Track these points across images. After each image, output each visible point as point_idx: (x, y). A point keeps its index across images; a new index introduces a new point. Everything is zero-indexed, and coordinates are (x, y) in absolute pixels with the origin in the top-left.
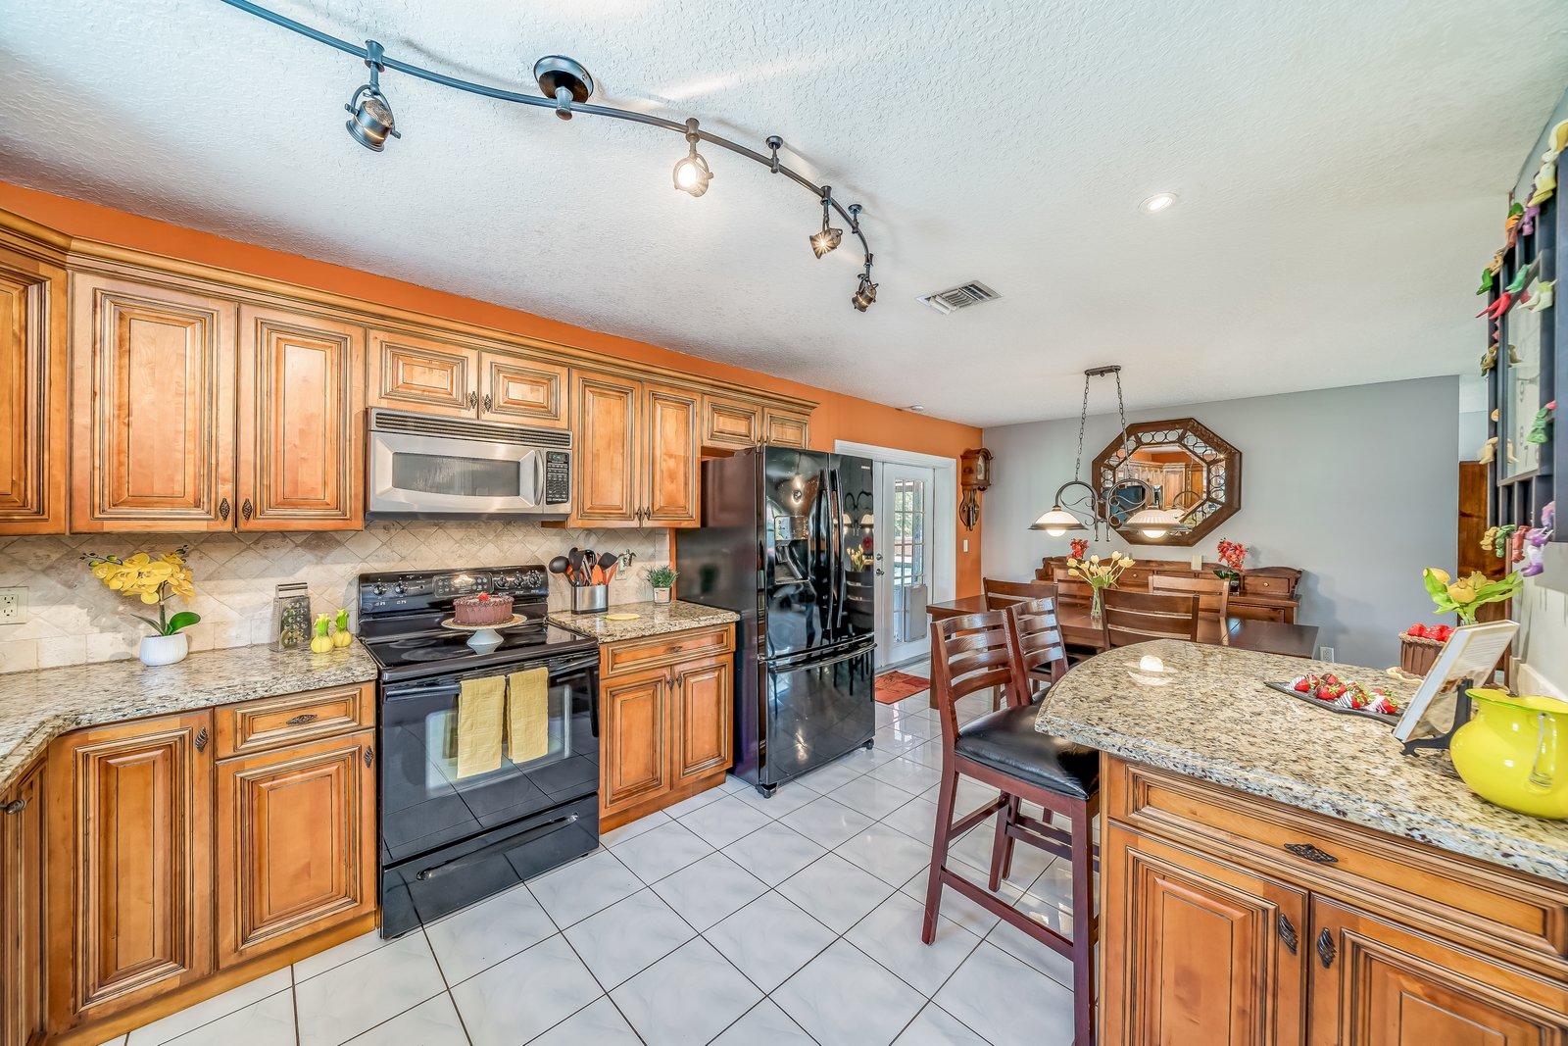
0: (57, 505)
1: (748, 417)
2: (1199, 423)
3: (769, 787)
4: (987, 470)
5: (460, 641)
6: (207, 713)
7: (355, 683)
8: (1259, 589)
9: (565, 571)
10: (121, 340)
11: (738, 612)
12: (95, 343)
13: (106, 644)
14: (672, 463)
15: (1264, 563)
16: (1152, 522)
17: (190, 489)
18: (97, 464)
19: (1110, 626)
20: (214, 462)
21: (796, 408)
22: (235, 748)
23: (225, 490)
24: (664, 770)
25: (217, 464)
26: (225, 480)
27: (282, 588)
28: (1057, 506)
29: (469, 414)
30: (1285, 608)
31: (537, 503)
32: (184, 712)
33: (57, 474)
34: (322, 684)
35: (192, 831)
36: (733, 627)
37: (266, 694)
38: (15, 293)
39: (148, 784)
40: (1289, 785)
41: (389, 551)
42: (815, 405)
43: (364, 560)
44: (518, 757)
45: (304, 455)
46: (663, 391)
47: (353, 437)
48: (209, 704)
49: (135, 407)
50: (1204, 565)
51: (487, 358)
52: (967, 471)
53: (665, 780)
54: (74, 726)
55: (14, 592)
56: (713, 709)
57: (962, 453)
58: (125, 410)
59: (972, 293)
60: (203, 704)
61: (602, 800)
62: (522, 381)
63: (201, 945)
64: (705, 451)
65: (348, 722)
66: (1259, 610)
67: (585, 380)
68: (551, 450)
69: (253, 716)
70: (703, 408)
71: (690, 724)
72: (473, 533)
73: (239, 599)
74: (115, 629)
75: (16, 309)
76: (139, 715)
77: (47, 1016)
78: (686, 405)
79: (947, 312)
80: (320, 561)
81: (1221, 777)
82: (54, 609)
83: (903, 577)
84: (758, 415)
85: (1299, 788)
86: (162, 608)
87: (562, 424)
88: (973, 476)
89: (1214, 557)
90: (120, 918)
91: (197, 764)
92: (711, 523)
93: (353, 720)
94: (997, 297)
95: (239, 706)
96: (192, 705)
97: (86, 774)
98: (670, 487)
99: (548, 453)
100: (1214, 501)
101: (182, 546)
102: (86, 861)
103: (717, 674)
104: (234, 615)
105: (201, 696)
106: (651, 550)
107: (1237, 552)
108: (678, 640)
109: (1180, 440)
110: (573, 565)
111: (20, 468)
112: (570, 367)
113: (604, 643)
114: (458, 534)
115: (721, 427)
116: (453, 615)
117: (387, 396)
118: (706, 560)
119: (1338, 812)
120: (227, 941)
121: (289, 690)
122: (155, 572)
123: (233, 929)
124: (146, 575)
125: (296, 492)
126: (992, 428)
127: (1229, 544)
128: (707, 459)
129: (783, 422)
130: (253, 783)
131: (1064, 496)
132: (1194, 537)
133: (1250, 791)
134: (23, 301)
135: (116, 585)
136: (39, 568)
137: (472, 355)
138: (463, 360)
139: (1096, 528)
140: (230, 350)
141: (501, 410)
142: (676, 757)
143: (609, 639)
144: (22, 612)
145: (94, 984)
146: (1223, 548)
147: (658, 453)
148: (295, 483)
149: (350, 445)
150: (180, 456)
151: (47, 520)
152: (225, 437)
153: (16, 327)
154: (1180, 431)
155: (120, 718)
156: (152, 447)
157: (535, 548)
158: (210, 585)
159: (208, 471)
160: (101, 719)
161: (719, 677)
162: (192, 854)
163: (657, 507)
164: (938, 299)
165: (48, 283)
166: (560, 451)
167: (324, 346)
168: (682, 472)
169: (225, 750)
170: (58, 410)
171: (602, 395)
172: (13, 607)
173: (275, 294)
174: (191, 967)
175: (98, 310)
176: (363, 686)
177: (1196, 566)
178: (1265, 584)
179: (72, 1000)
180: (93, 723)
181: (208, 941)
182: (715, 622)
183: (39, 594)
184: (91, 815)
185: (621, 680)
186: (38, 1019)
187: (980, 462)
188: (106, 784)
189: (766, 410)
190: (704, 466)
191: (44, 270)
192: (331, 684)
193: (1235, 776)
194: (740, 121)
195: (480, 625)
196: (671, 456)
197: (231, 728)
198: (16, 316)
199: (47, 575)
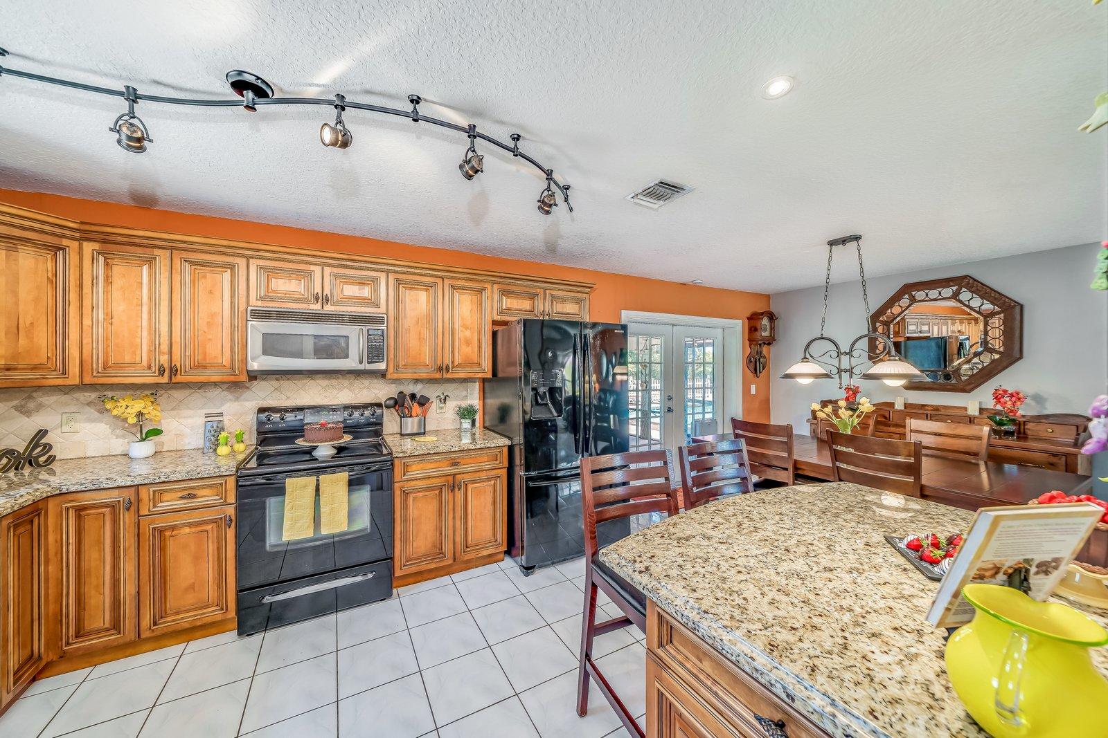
0: (74, 369)
1: (533, 297)
2: (974, 279)
3: (528, 568)
4: (772, 329)
5: (309, 452)
6: (133, 489)
7: (220, 476)
8: (1041, 434)
9: (394, 407)
10: (107, 277)
11: (510, 438)
12: (93, 280)
13: (118, 445)
14: (468, 333)
15: (1050, 409)
16: (893, 372)
17: (145, 359)
18: (94, 347)
19: (838, 464)
20: (157, 343)
21: (575, 288)
22: (149, 511)
23: (164, 359)
24: (448, 548)
25: (159, 344)
26: (164, 353)
27: (208, 415)
28: (805, 358)
29: (316, 307)
30: (1067, 455)
31: (361, 362)
32: (118, 487)
33: (74, 352)
34: (200, 476)
35: (125, 556)
36: (505, 450)
37: (166, 480)
38: (49, 256)
39: (101, 528)
40: (754, 655)
41: (279, 393)
42: (592, 286)
43: (263, 399)
44: (325, 531)
45: (210, 337)
46: (460, 283)
47: (240, 325)
48: (133, 484)
49: (114, 313)
50: (981, 410)
51: (327, 270)
52: (753, 330)
53: (449, 554)
54: (58, 492)
55: (73, 415)
56: (490, 508)
57: (748, 315)
58: (110, 316)
59: (665, 190)
60: (129, 483)
61: (397, 564)
62: (353, 283)
63: (130, 622)
64: (494, 323)
65: (218, 500)
66: (1036, 456)
67: (398, 280)
68: (369, 327)
69: (161, 492)
70: (492, 293)
71: (470, 517)
72: (334, 382)
73: (190, 421)
74: (123, 437)
75: (50, 265)
76: (94, 488)
77: (43, 649)
78: (481, 291)
79: (656, 206)
80: (237, 399)
81: (705, 634)
82: (93, 424)
83: (704, 413)
84: (541, 296)
85: (762, 661)
86: (141, 426)
87: (383, 309)
88: (758, 334)
89: (990, 403)
90: (86, 601)
91: (127, 519)
92: (500, 375)
93: (221, 498)
94: (692, 190)
95: (152, 486)
96: (123, 484)
97: (68, 519)
98: (466, 350)
99: (368, 330)
100: (992, 351)
101: (152, 391)
102: (68, 567)
103: (492, 482)
104: (187, 431)
105: (129, 479)
106: (464, 393)
107: (1014, 399)
108: (458, 458)
109: (955, 296)
110: (398, 403)
111: (52, 350)
112: (388, 272)
113: (397, 457)
114: (324, 382)
115: (509, 306)
116: (303, 436)
117: (261, 299)
118: (506, 400)
119: (788, 696)
120: (146, 621)
121: (180, 478)
122: (136, 406)
123: (148, 616)
124: (131, 407)
125: (205, 359)
126: (778, 294)
127: (1005, 391)
128: (496, 328)
129: (563, 300)
130: (162, 531)
131: (812, 350)
132: (969, 384)
133: (724, 652)
134: (54, 260)
135: (115, 412)
136: (86, 402)
137: (317, 269)
138: (310, 273)
139: (840, 377)
140: (166, 278)
141: (338, 303)
142: (458, 539)
143: (401, 455)
144: (76, 426)
145: (72, 635)
146: (998, 397)
147: (456, 326)
148: (205, 354)
149: (238, 330)
150: (139, 340)
151: (68, 378)
152: (164, 328)
153: (50, 275)
154: (955, 288)
155: (84, 489)
156: (124, 336)
157: (377, 392)
158: (174, 413)
159: (154, 348)
160: (73, 489)
161: (495, 485)
162: (124, 570)
163: (456, 363)
164: (639, 196)
165: (67, 249)
166: (379, 328)
167: (222, 271)
168: (476, 338)
169: (144, 511)
170: (74, 318)
171: (411, 289)
172: (72, 423)
173: (192, 243)
174: (124, 634)
175: (95, 261)
176: (228, 478)
177: (973, 410)
178: (1046, 430)
179: (60, 643)
180: (69, 490)
181: (134, 621)
182: (489, 445)
183: (85, 417)
184: (71, 541)
185: (413, 483)
186: (37, 651)
187: (765, 321)
188: (79, 524)
189: (548, 292)
190: (494, 334)
191: (65, 242)
192: (205, 476)
193: (715, 634)
194: (379, 89)
195: (323, 442)
196: (467, 328)
197: (147, 498)
198: (50, 268)
199: (90, 406)
